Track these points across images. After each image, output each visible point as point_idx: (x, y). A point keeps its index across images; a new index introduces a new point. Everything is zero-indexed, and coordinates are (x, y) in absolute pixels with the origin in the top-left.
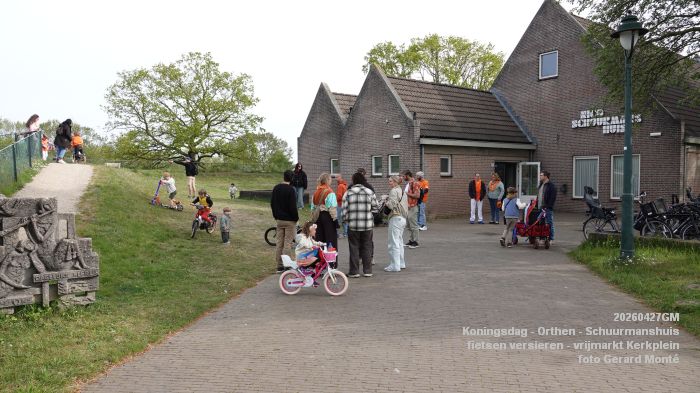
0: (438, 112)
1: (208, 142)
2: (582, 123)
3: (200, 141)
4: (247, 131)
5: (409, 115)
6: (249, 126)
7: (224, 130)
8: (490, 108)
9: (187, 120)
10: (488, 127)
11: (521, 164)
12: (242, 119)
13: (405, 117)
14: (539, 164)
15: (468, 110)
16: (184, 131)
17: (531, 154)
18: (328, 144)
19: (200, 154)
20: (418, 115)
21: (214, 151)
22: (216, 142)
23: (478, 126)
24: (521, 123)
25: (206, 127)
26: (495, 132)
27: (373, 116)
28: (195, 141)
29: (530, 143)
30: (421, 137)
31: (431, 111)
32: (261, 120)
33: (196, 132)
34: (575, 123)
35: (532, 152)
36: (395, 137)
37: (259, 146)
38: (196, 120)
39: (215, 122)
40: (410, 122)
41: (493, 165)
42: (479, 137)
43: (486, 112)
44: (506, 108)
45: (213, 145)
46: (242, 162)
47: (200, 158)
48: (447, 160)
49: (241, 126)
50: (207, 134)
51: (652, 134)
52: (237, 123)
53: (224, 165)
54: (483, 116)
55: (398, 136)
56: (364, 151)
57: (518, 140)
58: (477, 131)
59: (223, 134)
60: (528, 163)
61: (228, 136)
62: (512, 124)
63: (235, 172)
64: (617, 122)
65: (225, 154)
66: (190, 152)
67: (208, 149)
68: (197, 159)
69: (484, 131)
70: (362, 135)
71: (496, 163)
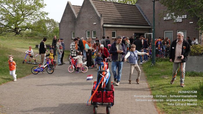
0: (112, 14)
1: (24, 24)
2: (167, 18)
3: (20, 23)
4: (41, 19)
5: (99, 15)
6: (42, 17)
7: (31, 18)
8: (134, 12)
9: (14, 14)
10: (132, 19)
11: (145, 34)
12: (39, 13)
13: (98, 16)
14: (152, 34)
15: (125, 13)
16: (13, 19)
17: (149, 30)
18: (71, 26)
19: (20, 29)
20: (102, 15)
21: (26, 28)
22: (27, 24)
23: (128, 19)
24: (146, 18)
25: (23, 17)
26: (135, 22)
27: (86, 15)
28: (18, 23)
29: (149, 26)
30: (104, 24)
31: (109, 13)
32: (47, 14)
33: (17, 19)
34: (165, 18)
35: (150, 29)
36: (94, 23)
37: (47, 25)
38: (18, 14)
39: (27, 15)
40: (100, 18)
41: (134, 34)
42: (128, 24)
43: (132, 13)
44: (141, 12)
45: (26, 25)
46: (39, 32)
47: (20, 31)
48: (115, 32)
49: (38, 17)
50: (23, 20)
51: (190, 23)
52: (36, 15)
53: (31, 34)
54: (130, 15)
55: (95, 23)
56: (83, 29)
57: (144, 24)
58: (127, 21)
59: (30, 20)
60: (148, 34)
61: (33, 21)
62: (143, 18)
63: (36, 37)
64: (179, 18)
65: (32, 29)
66: (16, 28)
67: (23, 27)
68: (19, 31)
69: (130, 21)
70: (83, 23)
71: (135, 34)
